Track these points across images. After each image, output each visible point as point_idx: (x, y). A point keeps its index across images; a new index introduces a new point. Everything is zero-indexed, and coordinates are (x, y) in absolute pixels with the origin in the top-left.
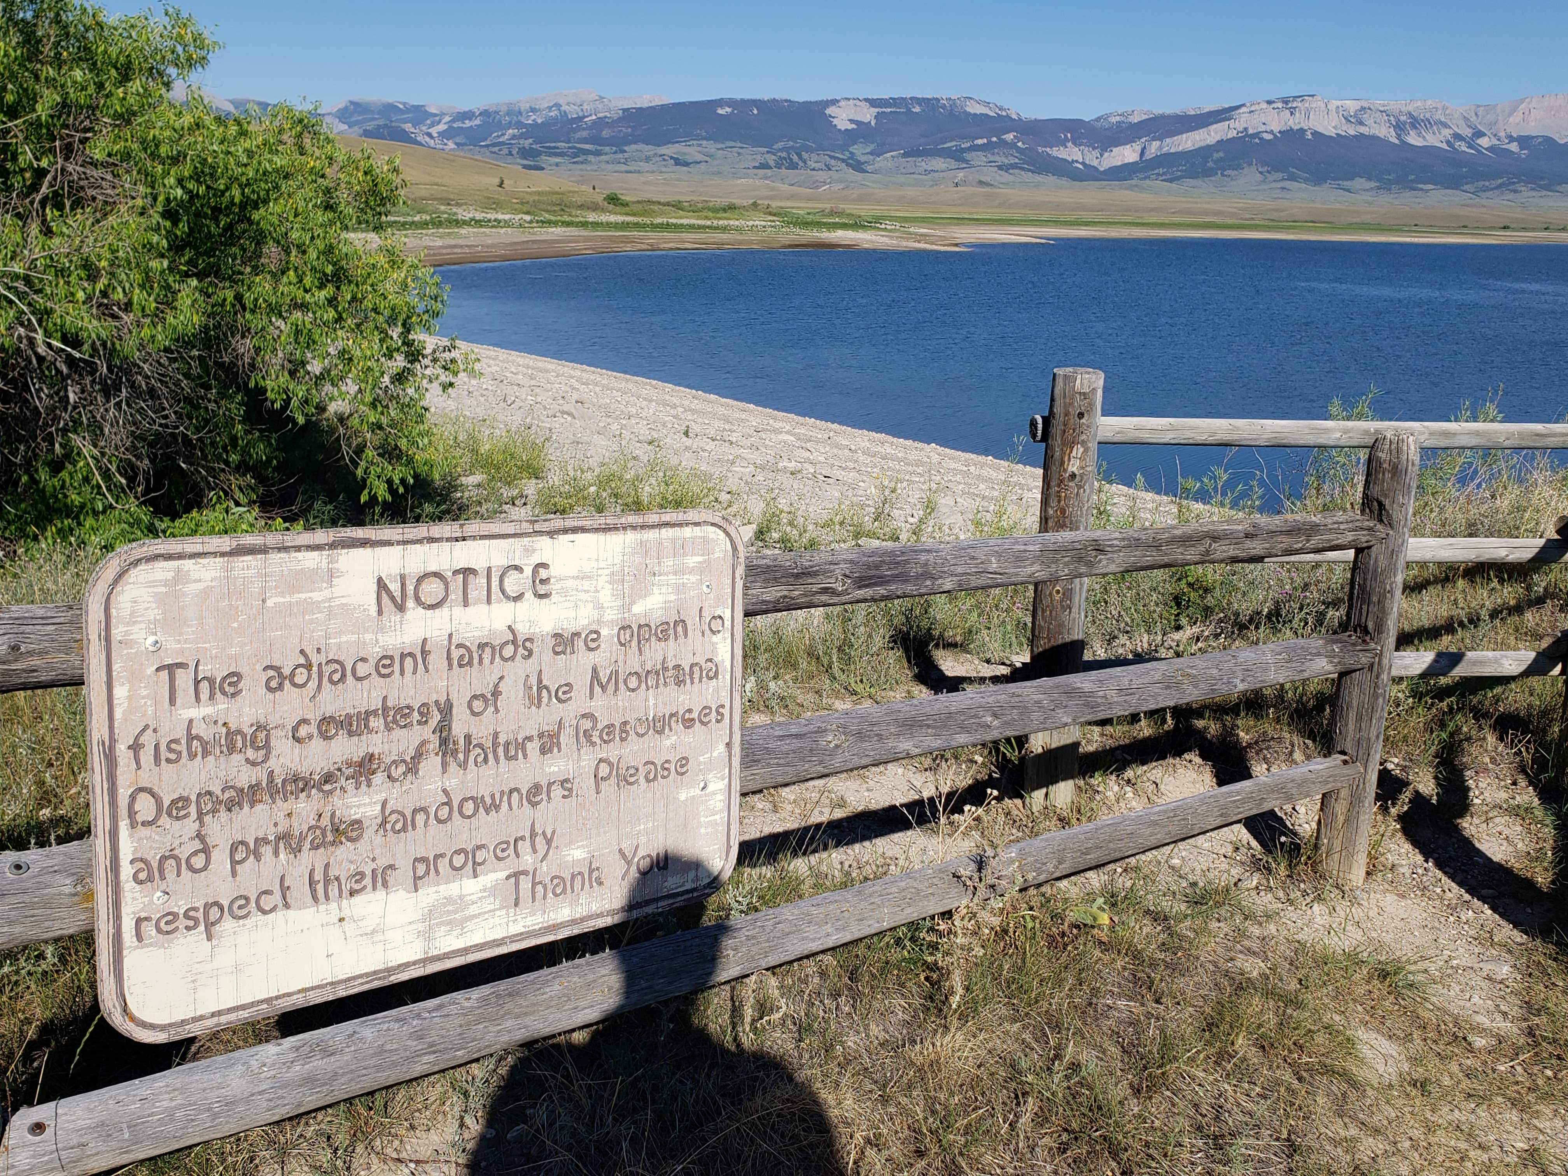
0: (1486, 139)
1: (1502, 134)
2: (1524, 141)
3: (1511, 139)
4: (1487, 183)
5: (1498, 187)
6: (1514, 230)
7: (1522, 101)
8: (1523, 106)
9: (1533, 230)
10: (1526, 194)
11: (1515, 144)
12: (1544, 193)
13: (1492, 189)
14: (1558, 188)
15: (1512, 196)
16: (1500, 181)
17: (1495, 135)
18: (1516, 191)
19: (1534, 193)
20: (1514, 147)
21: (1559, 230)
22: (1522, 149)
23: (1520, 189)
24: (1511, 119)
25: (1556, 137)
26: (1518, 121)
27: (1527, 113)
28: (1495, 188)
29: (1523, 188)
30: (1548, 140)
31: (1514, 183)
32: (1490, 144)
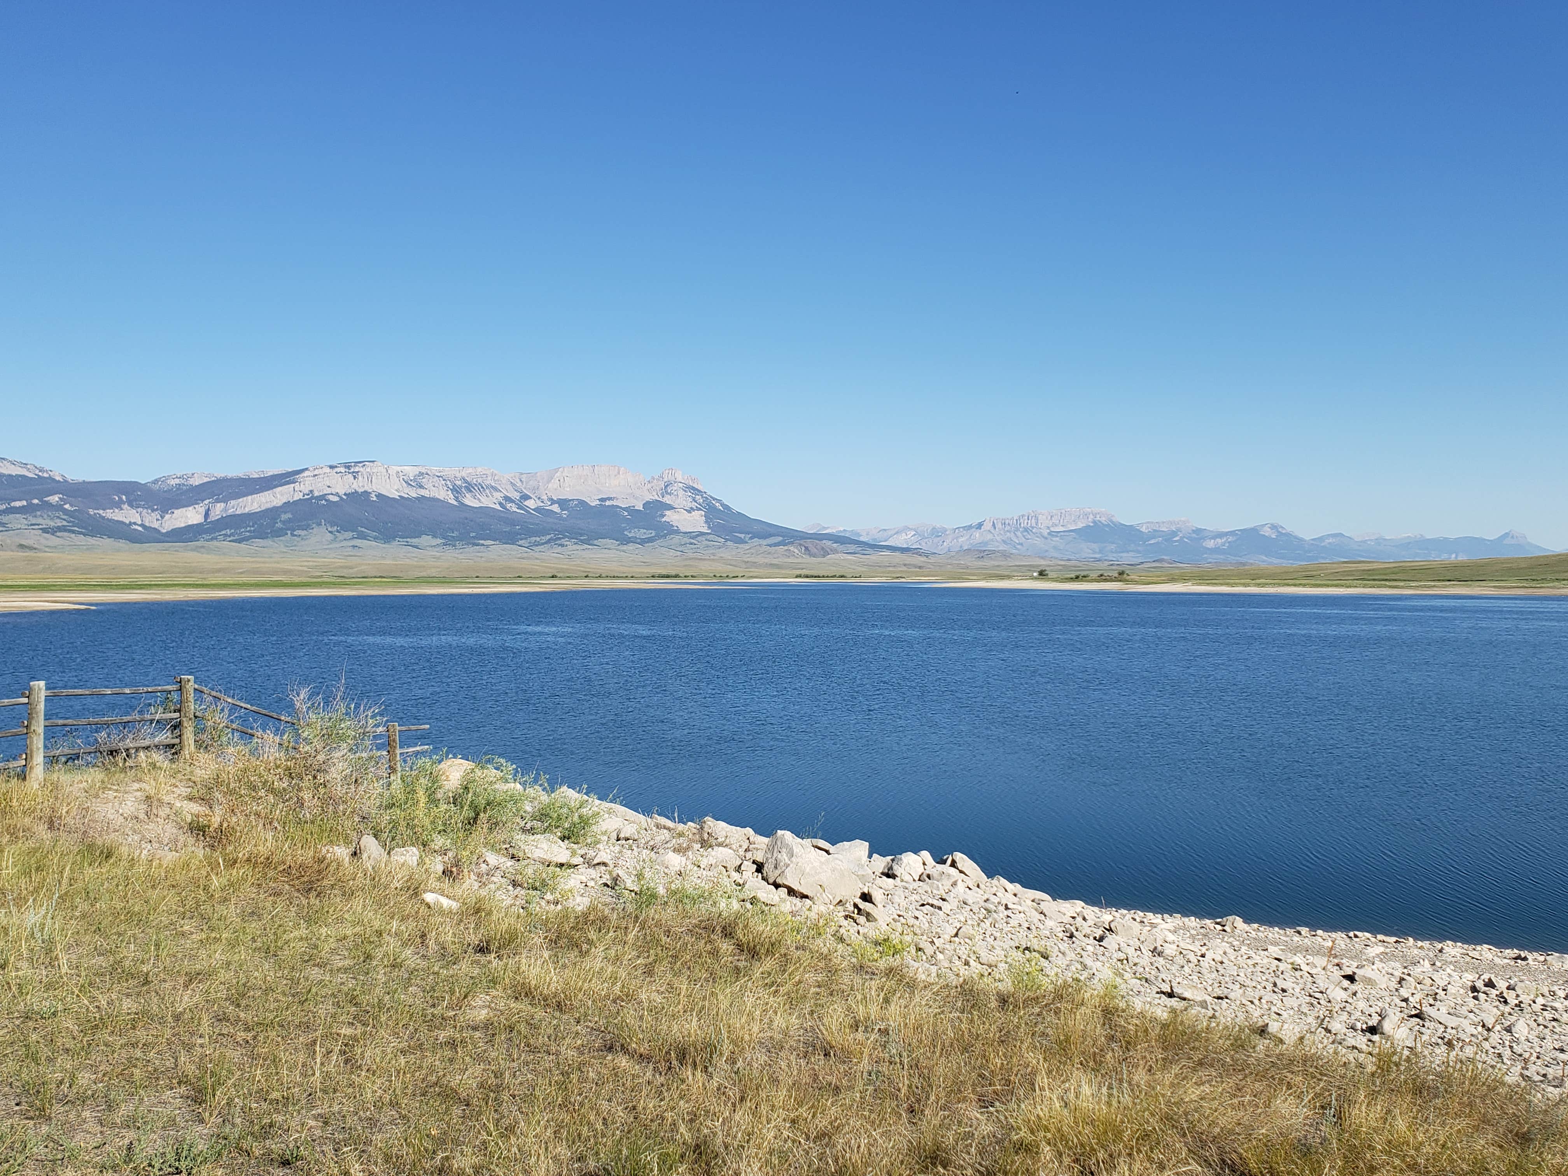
0: (532, 501)
1: (545, 497)
2: (563, 503)
3: (553, 502)
4: (538, 539)
5: (549, 541)
6: (560, 578)
7: (557, 470)
8: (558, 474)
9: (576, 578)
10: (571, 547)
11: (557, 505)
12: (586, 546)
13: (543, 544)
14: (595, 542)
15: (560, 549)
16: (548, 537)
17: (539, 498)
18: (562, 545)
19: (578, 547)
20: (556, 508)
21: (597, 578)
22: (562, 510)
23: (565, 543)
24: (550, 485)
25: (587, 500)
26: (555, 487)
27: (562, 480)
28: (545, 543)
29: (568, 543)
30: (582, 503)
31: (560, 539)
32: (536, 506)
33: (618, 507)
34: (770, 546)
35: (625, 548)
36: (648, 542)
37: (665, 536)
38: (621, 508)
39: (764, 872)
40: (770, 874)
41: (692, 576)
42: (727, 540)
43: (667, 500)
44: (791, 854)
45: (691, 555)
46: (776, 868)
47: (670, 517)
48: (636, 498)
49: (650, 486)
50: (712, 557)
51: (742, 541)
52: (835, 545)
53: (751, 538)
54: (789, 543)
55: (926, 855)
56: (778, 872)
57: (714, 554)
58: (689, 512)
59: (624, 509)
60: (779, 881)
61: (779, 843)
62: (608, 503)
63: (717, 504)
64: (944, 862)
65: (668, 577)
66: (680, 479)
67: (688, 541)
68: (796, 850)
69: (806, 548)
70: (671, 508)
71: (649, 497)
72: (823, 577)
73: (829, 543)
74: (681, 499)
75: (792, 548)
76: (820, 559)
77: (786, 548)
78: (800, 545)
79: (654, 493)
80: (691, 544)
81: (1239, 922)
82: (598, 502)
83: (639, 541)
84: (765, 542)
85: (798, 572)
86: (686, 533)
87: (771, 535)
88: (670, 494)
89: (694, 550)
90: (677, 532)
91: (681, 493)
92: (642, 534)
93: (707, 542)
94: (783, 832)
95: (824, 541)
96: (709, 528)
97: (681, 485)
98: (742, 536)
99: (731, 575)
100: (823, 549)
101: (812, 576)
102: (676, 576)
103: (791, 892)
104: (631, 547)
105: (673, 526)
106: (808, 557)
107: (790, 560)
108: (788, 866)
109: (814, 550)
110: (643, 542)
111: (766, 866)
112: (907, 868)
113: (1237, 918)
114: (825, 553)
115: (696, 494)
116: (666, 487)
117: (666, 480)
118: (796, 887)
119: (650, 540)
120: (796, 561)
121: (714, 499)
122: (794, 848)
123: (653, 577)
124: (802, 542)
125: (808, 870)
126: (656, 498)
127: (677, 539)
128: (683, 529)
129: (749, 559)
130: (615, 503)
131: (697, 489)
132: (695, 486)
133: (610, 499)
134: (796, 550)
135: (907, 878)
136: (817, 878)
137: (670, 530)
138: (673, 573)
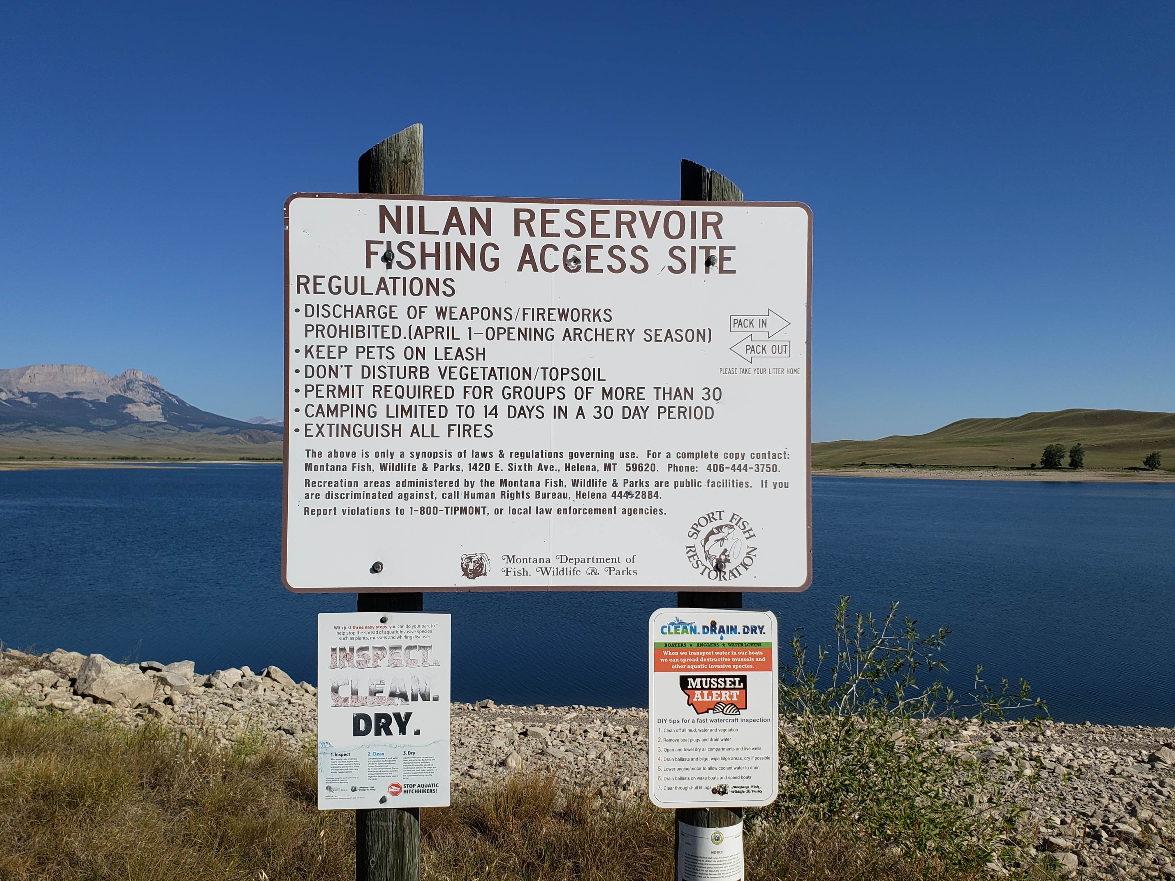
0: (4, 394)
1: (16, 391)
2: (33, 396)
3: (23, 394)
4: (8, 426)
5: (19, 428)
6: (28, 459)
7: (28, 368)
8: (29, 371)
9: (42, 459)
10: (40, 433)
11: (27, 398)
12: (53, 432)
13: (14, 430)
14: (62, 429)
15: (28, 435)
16: (18, 424)
17: (10, 391)
18: (31, 432)
19: (46, 433)
20: (26, 400)
21: (61, 459)
22: (32, 401)
23: (34, 430)
24: (21, 380)
25: (56, 394)
26: (26, 382)
27: (32, 376)
28: (15, 429)
29: (36, 430)
30: (51, 396)
31: (29, 426)
32: (7, 398)
33: (84, 400)
34: (219, 434)
35: (89, 434)
36: (109, 430)
37: (126, 425)
38: (86, 401)
39: (76, 687)
40: (80, 687)
41: (149, 458)
42: (181, 429)
43: (129, 395)
44: (99, 671)
45: (149, 441)
46: (85, 682)
47: (131, 409)
48: (101, 393)
49: (113, 383)
50: (168, 443)
51: (195, 430)
52: (275, 434)
53: (202, 428)
54: (235, 432)
55: (246, 669)
56: (86, 685)
57: (169, 441)
58: (148, 405)
59: (90, 402)
60: (86, 692)
61: (90, 664)
62: (75, 397)
63: (174, 400)
64: (260, 674)
65: (126, 459)
66: (140, 377)
67: (147, 429)
68: (103, 668)
69: (250, 436)
70: (131, 401)
71: (113, 392)
72: (263, 459)
73: (270, 432)
74: (141, 395)
75: (238, 436)
76: (262, 445)
77: (233, 436)
78: (245, 434)
79: (118, 389)
80: (150, 431)
81: (491, 704)
82: (65, 396)
83: (102, 428)
84: (214, 431)
85: (242, 456)
86: (145, 422)
87: (221, 425)
88: (131, 390)
89: (152, 437)
90: (138, 421)
91: (141, 390)
92: (106, 422)
93: (164, 431)
94: (95, 655)
95: (266, 431)
96: (165, 418)
97: (141, 383)
98: (195, 425)
99: (183, 458)
100: (264, 437)
101: (253, 459)
102: (135, 458)
103: (96, 700)
104: (95, 434)
105: (133, 416)
106: (252, 443)
107: (236, 446)
108: (94, 680)
109: (256, 438)
110: (106, 430)
111: (78, 681)
112: (223, 679)
113: (490, 701)
114: (266, 440)
115: (155, 391)
116: (128, 384)
117: (128, 378)
118: (100, 695)
119: (112, 428)
120: (241, 446)
121: (171, 395)
122: (102, 666)
123: (113, 458)
124: (246, 431)
125: (112, 682)
126: (119, 393)
127: (136, 427)
128: (142, 419)
129: (201, 445)
130: (81, 396)
131: (156, 387)
132: (154, 384)
133: (76, 393)
134: (241, 438)
135: (222, 686)
136: (119, 688)
137: (131, 420)
138: (132, 455)
